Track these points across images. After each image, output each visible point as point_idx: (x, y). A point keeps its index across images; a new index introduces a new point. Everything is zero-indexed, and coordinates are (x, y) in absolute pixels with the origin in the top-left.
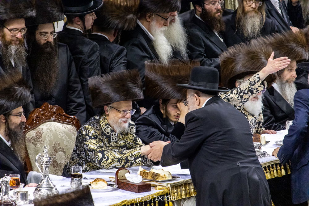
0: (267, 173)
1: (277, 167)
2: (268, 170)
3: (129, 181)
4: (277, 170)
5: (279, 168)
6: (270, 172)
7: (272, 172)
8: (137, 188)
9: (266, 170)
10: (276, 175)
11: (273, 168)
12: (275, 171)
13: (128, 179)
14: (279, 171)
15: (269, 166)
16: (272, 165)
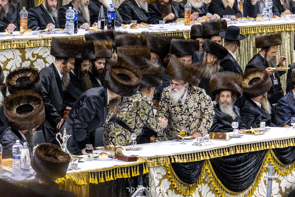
0: (211, 154)
1: (218, 151)
2: (212, 153)
3: (124, 155)
4: (218, 153)
5: (219, 151)
6: (214, 154)
7: (215, 154)
8: (128, 159)
9: (211, 153)
10: (217, 156)
11: (215, 152)
12: (217, 154)
13: (123, 154)
14: (220, 154)
15: (213, 151)
16: (215, 150)
